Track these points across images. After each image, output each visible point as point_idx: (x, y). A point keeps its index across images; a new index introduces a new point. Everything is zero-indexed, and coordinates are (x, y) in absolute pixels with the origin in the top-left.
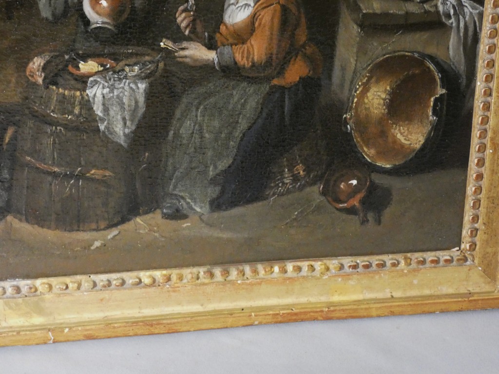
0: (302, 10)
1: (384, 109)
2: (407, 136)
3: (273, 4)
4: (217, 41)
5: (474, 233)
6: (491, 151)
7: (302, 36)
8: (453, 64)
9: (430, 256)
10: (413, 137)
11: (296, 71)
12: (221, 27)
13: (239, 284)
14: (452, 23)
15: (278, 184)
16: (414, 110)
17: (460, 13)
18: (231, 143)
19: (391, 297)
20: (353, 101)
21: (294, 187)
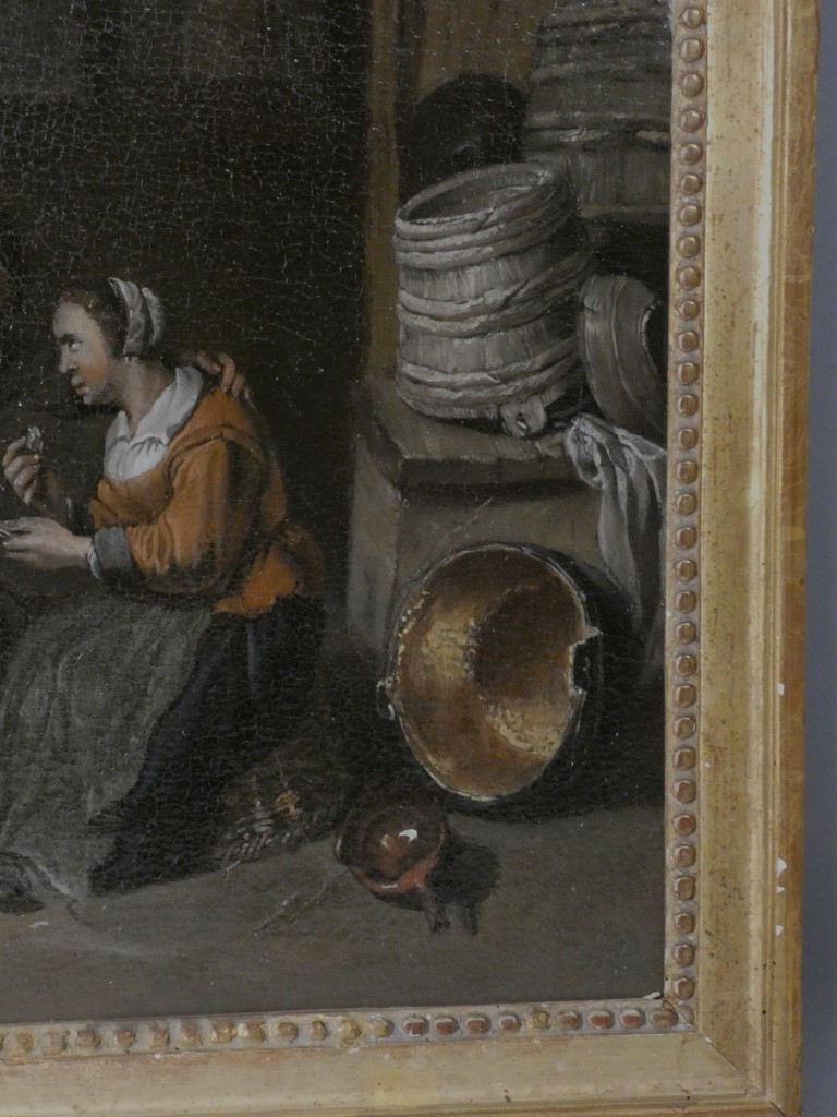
0: (272, 453)
1: (467, 671)
2: (521, 731)
3: (210, 440)
4: (91, 516)
5: (687, 954)
6: (708, 765)
7: (276, 508)
8: (611, 573)
9: (592, 1009)
10: (536, 734)
11: (268, 585)
12: (100, 486)
13: (158, 1061)
14: (600, 484)
15: (240, 837)
16: (534, 673)
17: (617, 462)
18: (134, 739)
19: (504, 1100)
20: (397, 651)
21: (278, 843)
